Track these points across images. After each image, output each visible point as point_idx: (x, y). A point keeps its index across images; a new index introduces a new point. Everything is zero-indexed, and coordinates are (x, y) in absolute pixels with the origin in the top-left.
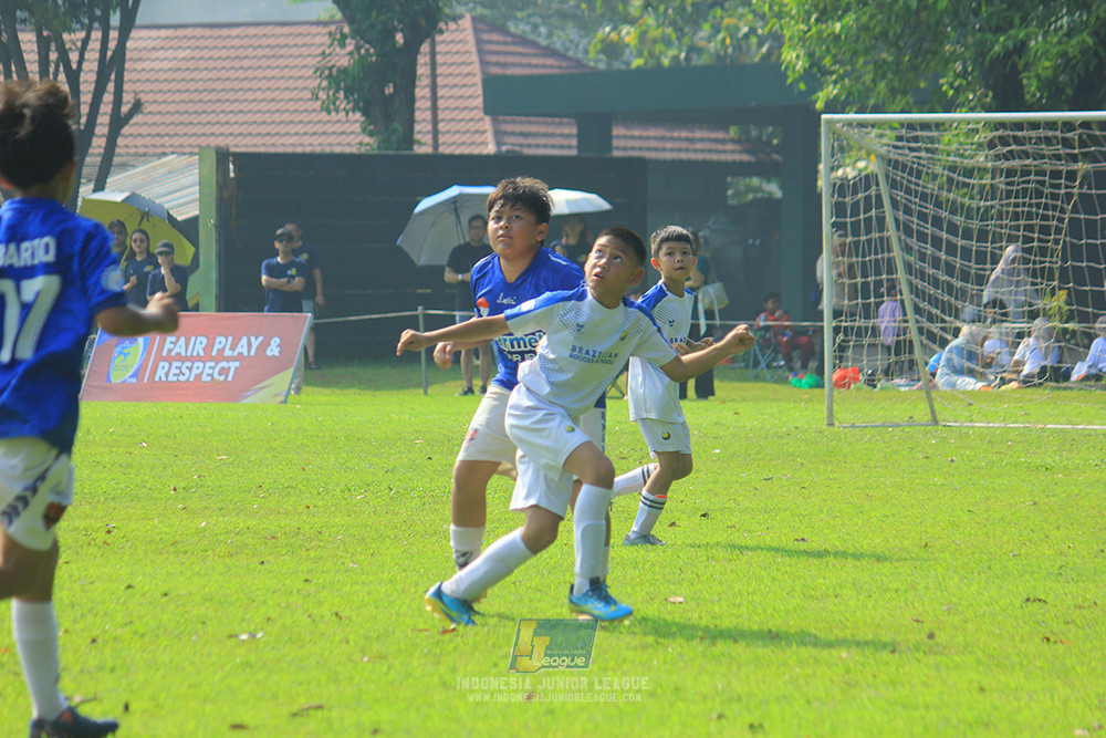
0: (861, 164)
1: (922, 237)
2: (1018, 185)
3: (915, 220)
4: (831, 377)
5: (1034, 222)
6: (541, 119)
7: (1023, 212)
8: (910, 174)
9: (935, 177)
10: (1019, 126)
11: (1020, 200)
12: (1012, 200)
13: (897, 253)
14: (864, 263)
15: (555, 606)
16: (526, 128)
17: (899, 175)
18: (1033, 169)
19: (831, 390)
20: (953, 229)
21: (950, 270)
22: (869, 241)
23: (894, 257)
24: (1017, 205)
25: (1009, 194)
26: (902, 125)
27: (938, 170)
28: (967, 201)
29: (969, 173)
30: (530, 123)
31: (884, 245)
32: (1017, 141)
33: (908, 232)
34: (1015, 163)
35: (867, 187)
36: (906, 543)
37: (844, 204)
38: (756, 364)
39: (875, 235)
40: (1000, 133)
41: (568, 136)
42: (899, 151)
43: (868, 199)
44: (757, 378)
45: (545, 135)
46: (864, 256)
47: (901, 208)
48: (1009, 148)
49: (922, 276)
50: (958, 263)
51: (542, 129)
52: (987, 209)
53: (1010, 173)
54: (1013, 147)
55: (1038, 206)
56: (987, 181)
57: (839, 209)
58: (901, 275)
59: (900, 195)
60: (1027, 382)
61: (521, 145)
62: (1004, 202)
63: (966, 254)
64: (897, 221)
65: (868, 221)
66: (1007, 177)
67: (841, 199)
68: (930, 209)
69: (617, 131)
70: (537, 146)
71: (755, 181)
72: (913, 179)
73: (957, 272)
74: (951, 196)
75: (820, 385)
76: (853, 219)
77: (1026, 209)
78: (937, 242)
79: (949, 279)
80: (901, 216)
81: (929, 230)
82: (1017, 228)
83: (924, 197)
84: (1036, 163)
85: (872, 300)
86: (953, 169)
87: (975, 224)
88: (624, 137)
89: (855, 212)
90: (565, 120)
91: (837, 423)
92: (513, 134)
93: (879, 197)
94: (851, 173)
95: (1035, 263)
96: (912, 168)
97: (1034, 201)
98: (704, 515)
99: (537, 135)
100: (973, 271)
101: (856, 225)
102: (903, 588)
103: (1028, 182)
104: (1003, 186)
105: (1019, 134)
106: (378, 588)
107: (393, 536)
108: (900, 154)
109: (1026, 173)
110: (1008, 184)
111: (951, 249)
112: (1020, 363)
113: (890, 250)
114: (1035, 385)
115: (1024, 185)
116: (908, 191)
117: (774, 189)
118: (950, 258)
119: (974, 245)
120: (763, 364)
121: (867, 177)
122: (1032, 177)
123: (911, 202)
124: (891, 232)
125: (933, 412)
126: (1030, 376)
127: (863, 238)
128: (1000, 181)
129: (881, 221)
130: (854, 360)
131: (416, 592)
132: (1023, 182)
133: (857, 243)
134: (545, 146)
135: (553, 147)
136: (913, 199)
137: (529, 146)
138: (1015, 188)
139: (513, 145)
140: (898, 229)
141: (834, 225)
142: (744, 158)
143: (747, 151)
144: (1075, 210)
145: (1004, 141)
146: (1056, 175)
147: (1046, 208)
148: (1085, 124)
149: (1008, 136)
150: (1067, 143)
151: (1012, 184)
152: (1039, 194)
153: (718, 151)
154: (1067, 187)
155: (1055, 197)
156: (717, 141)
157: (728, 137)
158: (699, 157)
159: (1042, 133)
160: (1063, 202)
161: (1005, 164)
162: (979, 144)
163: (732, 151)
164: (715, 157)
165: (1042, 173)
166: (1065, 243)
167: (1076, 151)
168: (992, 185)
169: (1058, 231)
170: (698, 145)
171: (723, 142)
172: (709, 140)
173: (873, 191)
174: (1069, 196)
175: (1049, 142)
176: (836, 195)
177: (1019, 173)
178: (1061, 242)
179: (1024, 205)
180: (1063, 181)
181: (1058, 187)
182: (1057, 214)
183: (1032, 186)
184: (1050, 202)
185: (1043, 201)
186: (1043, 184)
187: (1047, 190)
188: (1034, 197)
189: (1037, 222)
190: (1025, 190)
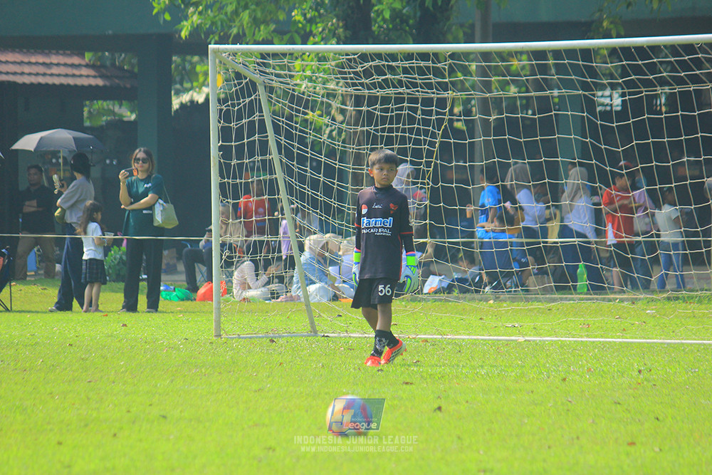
1: (302, 160)
2: (392, 112)
3: (295, 144)
5: (407, 146)
7: (397, 137)
8: (291, 101)
10: (393, 57)
11: (394, 126)
12: (387, 126)
13: (279, 175)
18: (406, 97)
20: (331, 153)
21: (328, 191)
22: (252, 163)
23: (276, 178)
24: (391, 130)
25: (384, 120)
26: (284, 55)
31: (267, 167)
32: (392, 69)
33: (289, 155)
34: (390, 91)
35: (251, 113)
37: (230, 129)
39: (258, 158)
40: (377, 62)
42: (281, 80)
43: (251, 124)
46: (247, 178)
47: (283, 134)
48: (384, 77)
50: (336, 184)
53: (385, 100)
54: (389, 76)
55: (411, 131)
56: (363, 107)
57: (225, 134)
58: (282, 195)
59: (282, 121)
62: (380, 127)
63: (343, 176)
64: (279, 145)
65: (251, 145)
66: (382, 105)
67: (226, 125)
68: (310, 134)
72: (294, 106)
73: (335, 193)
74: (330, 121)
76: (238, 143)
77: (400, 134)
79: (327, 199)
80: (283, 141)
81: (309, 153)
83: (304, 123)
84: (408, 91)
85: (254, 218)
86: (330, 96)
87: (351, 148)
89: (240, 137)
91: (224, 335)
93: (262, 122)
96: (293, 96)
97: (407, 126)
100: (349, 192)
103: (401, 109)
104: (378, 113)
105: (393, 64)
108: (281, 82)
109: (399, 100)
110: (382, 110)
111: (329, 172)
113: (272, 172)
115: (398, 112)
118: (328, 180)
119: (350, 167)
122: (405, 104)
123: (292, 127)
124: (274, 155)
125: (312, 323)
127: (247, 161)
129: (264, 145)
132: (397, 109)
133: (240, 166)
136: (293, 125)
138: (389, 114)
140: (280, 153)
141: (221, 148)
142: (100, 82)
143: (102, 76)
144: (445, 135)
145: (379, 71)
146: (427, 102)
147: (418, 133)
148: (453, 56)
149: (383, 65)
150: (438, 72)
151: (386, 110)
152: (412, 120)
153: (74, 76)
154: (438, 114)
155: (426, 122)
156: (73, 66)
157: (83, 63)
158: (57, 81)
159: (415, 63)
160: (434, 128)
161: (380, 93)
162: (354, 73)
163: (88, 76)
164: (71, 81)
165: (415, 100)
166: (436, 164)
167: (447, 80)
168: (368, 111)
169: (430, 154)
170: (55, 70)
171: (78, 66)
172: (65, 65)
173: (256, 117)
174: (440, 122)
175: (421, 71)
176: (222, 121)
177: (393, 101)
178: (432, 165)
179: (397, 130)
180: (434, 108)
181: (429, 113)
182: (429, 139)
183: (405, 113)
184: (422, 127)
185: (416, 126)
186: (415, 110)
187: (419, 116)
188: (407, 122)
189: (409, 146)
190: (398, 117)
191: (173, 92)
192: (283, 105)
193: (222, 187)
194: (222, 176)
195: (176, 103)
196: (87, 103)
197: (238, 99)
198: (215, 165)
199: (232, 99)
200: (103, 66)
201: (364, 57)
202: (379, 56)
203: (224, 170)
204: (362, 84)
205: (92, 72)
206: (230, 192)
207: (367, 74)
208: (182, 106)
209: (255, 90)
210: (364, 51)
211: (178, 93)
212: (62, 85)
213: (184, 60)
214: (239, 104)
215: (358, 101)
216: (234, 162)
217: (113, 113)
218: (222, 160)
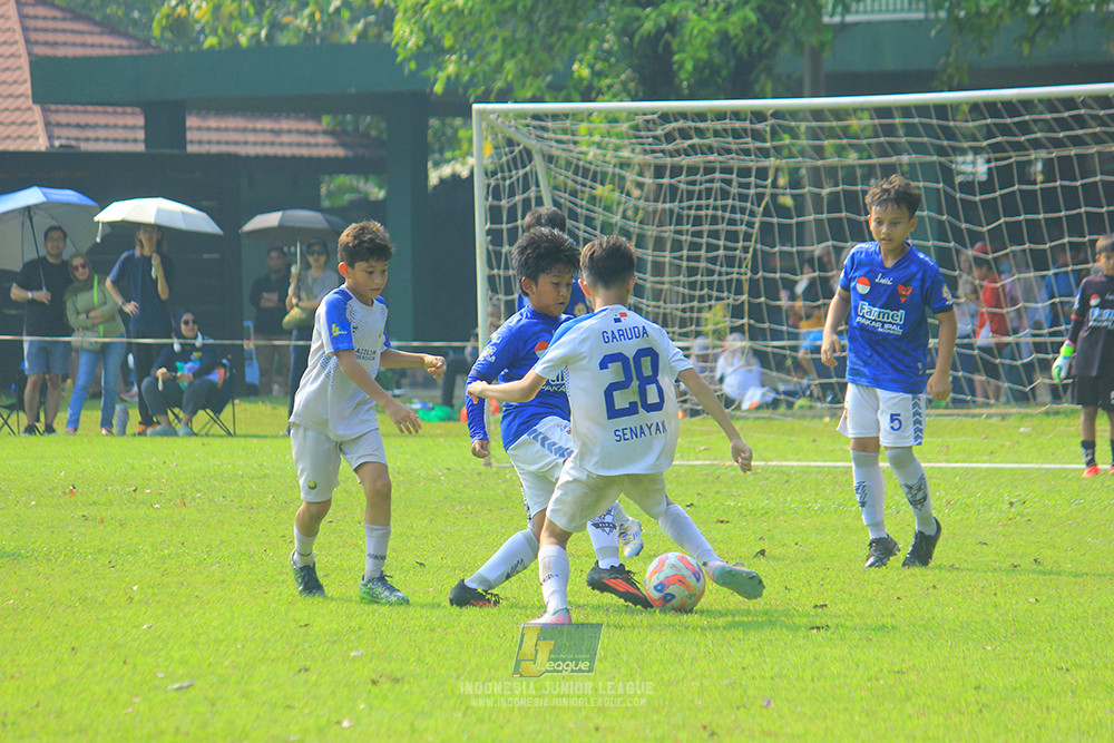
2: (701, 184)
3: (582, 226)
5: (719, 227)
6: (100, 108)
7: (706, 216)
8: (576, 173)
9: (603, 175)
10: (701, 116)
11: (703, 202)
12: (694, 202)
16: (83, 119)
18: (718, 166)
24: (699, 208)
25: (690, 195)
26: (566, 116)
27: (608, 167)
28: (640, 203)
29: (643, 170)
30: (86, 112)
32: (700, 133)
34: (697, 159)
35: (526, 188)
37: (500, 208)
40: (681, 124)
41: (134, 127)
42: (563, 146)
43: (526, 202)
45: (106, 126)
51: (102, 120)
52: (663, 212)
53: (692, 170)
54: (696, 141)
55: (724, 208)
56: (665, 180)
57: (494, 214)
59: (564, 198)
61: (77, 139)
62: (685, 204)
66: (687, 176)
67: (496, 203)
68: (599, 213)
69: (192, 121)
70: (97, 140)
72: (579, 179)
76: (510, 225)
77: (710, 212)
82: (699, 234)
83: (592, 199)
84: (721, 158)
87: (651, 231)
88: (199, 129)
89: (512, 217)
90: (129, 109)
92: (68, 125)
93: (539, 199)
95: (720, 274)
96: (577, 167)
97: (719, 203)
99: (96, 126)
100: (648, 285)
101: (512, 233)
103: (712, 181)
104: (683, 186)
105: (702, 125)
108: (564, 150)
109: (709, 170)
110: (689, 183)
115: (708, 185)
116: (573, 193)
119: (649, 255)
121: (526, 177)
122: (717, 175)
123: (576, 205)
128: (680, 180)
132: (706, 182)
134: (106, 140)
135: (116, 140)
136: (578, 201)
137: (87, 139)
138: (697, 188)
139: (68, 139)
141: (489, 232)
142: (340, 152)
143: (343, 145)
144: (766, 213)
145: (684, 134)
146: (744, 172)
147: (733, 210)
148: (777, 114)
149: (690, 127)
150: (757, 136)
151: (693, 183)
152: (725, 195)
153: (308, 145)
154: (757, 186)
155: (743, 198)
156: (307, 133)
157: (320, 128)
158: (288, 152)
159: (728, 124)
160: (752, 204)
161: (685, 161)
162: (655, 137)
163: (325, 145)
164: (305, 152)
165: (729, 170)
166: (755, 250)
167: (768, 145)
168: (671, 185)
169: (748, 237)
170: (285, 138)
171: (314, 133)
172: (298, 132)
173: (532, 193)
174: (760, 197)
175: (736, 134)
176: (490, 198)
177: (701, 171)
178: (751, 250)
179: (707, 207)
180: (752, 179)
181: (747, 186)
182: (746, 218)
183: (717, 185)
184: (737, 203)
185: (730, 202)
186: (729, 182)
187: (734, 190)
188: (719, 198)
189: (723, 227)
190: (709, 190)
191: (430, 164)
192: (565, 177)
193: (491, 280)
194: (491, 266)
195: (434, 178)
196: (327, 178)
197: (510, 171)
198: (481, 252)
199: (503, 171)
200: (344, 132)
201: (665, 117)
202: (683, 115)
203: (494, 259)
204: (663, 151)
205: (329, 140)
206: (501, 288)
207: (669, 138)
208: (442, 181)
209: (530, 159)
210: (665, 110)
211: (437, 164)
212: (294, 158)
213: (443, 124)
214: (511, 177)
215: (659, 171)
216: (505, 249)
217: (358, 191)
218: (491, 247)
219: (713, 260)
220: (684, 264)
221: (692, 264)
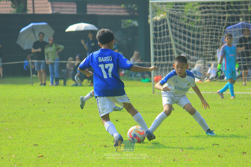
0: (161, 15)
1: (180, 37)
3: (178, 32)
4: (153, 79)
6: (65, 3)
7: (210, 29)
8: (176, 18)
9: (184, 19)
11: (209, 25)
13: (173, 42)
14: (163, 45)
15: (73, 149)
16: (61, 6)
17: (173, 19)
18: (213, 16)
19: (154, 83)
20: (189, 34)
21: (189, 47)
22: (164, 38)
24: (208, 27)
25: (206, 24)
27: (185, 17)
28: (193, 26)
29: (194, 17)
31: (169, 39)
32: (208, 8)
33: (176, 35)
34: (208, 14)
35: (164, 22)
36: (177, 128)
38: (131, 75)
39: (166, 36)
40: (203, 5)
41: (74, 8)
43: (164, 26)
44: (132, 80)
45: (67, 8)
46: (163, 43)
47: (174, 28)
48: (205, 10)
49: (180, 48)
50: (191, 44)
51: (66, 6)
52: (199, 28)
53: (206, 17)
54: (207, 10)
55: (215, 27)
56: (199, 20)
57: (155, 29)
58: (174, 48)
59: (173, 25)
60: (212, 80)
61: (60, 11)
62: (205, 26)
63: (193, 42)
64: (173, 32)
65: (164, 32)
66: (205, 18)
67: (156, 26)
68: (182, 29)
69: (88, 6)
70: (65, 11)
71: (130, 21)
72: (177, 20)
73: (191, 47)
74: (189, 24)
75: (150, 81)
76: (160, 32)
78: (185, 38)
79: (188, 49)
80: (174, 31)
81: (182, 35)
82: (208, 34)
83: (181, 25)
84: (213, 14)
86: (189, 16)
87: (196, 33)
88: (90, 8)
89: (160, 30)
90: (73, 3)
91: (155, 93)
92: (57, 7)
93: (167, 25)
94: (158, 18)
95: (214, 44)
96: (177, 17)
97: (213, 26)
98: (117, 121)
99: (64, 8)
100: (196, 47)
101: (160, 34)
102: (176, 141)
103: (211, 20)
104: (204, 22)
105: (208, 6)
106: (19, 144)
107: (23, 129)
108: (173, 12)
110: (205, 21)
111: (189, 41)
112: (209, 74)
113: (170, 41)
114: (214, 81)
116: (176, 23)
117: (136, 23)
118: (189, 43)
119: (196, 39)
120: (133, 75)
121: (164, 20)
122: (213, 19)
123: (177, 26)
124: (171, 36)
126: (212, 78)
127: (163, 37)
128: (203, 20)
129: (168, 32)
130: (160, 74)
131: (31, 145)
133: (161, 39)
134: (67, 11)
135: (69, 11)
137: (62, 11)
138: (208, 22)
139: (57, 11)
140: (173, 34)
141: (154, 34)
144: (226, 28)
145: (204, 8)
146: (220, 18)
147: (217, 27)
148: (228, 3)
149: (205, 6)
150: (223, 8)
154: (223, 21)
155: (219, 24)
159: (215, 5)
160: (222, 26)
161: (204, 15)
165: (215, 17)
167: (226, 11)
169: (221, 34)
173: (165, 23)
174: (224, 24)
175: (217, 8)
176: (154, 25)
177: (209, 17)
178: (222, 38)
179: (210, 27)
180: (222, 20)
181: (220, 21)
182: (220, 29)
183: (213, 21)
184: (218, 26)
185: (216, 25)
186: (216, 20)
187: (217, 22)
188: (213, 24)
189: (214, 32)
190: (211, 23)
193: (155, 46)
194: (154, 42)
198: (152, 38)
203: (155, 40)
204: (199, 13)
206: (157, 47)
207: (200, 9)
215: (198, 17)
216: (158, 38)
218: (155, 37)
219: (212, 40)
220: (205, 41)
221: (207, 41)
